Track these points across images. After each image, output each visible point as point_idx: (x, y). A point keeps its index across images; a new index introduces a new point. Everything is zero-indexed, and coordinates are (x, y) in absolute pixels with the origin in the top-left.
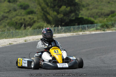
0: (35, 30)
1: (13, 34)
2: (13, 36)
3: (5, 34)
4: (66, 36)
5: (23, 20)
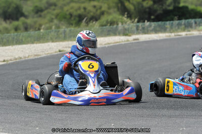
0: (104, 27)
1: (65, 35)
2: (65, 37)
3: (53, 33)
4: (158, 39)
5: (82, 10)
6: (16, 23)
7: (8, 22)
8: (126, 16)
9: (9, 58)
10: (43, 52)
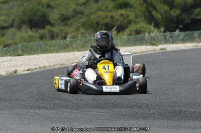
0: (132, 36)
1: (91, 43)
3: (78, 42)
4: (185, 49)
5: (109, 19)
6: (42, 31)
7: (34, 30)
8: (153, 25)
9: (34, 67)
10: (68, 61)
